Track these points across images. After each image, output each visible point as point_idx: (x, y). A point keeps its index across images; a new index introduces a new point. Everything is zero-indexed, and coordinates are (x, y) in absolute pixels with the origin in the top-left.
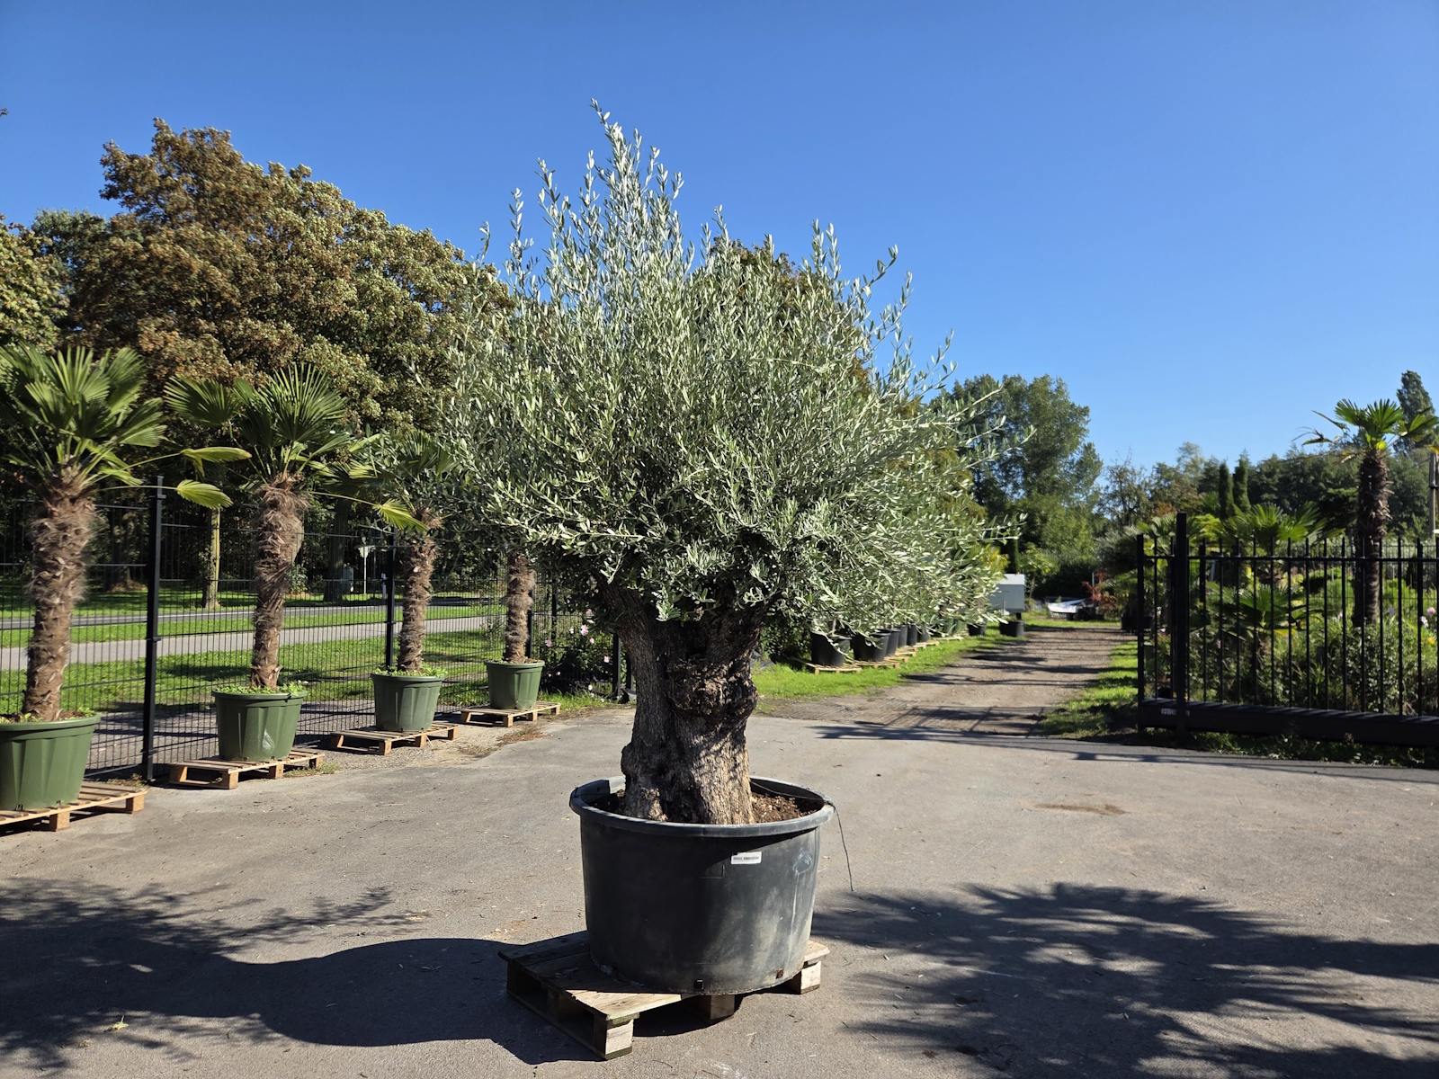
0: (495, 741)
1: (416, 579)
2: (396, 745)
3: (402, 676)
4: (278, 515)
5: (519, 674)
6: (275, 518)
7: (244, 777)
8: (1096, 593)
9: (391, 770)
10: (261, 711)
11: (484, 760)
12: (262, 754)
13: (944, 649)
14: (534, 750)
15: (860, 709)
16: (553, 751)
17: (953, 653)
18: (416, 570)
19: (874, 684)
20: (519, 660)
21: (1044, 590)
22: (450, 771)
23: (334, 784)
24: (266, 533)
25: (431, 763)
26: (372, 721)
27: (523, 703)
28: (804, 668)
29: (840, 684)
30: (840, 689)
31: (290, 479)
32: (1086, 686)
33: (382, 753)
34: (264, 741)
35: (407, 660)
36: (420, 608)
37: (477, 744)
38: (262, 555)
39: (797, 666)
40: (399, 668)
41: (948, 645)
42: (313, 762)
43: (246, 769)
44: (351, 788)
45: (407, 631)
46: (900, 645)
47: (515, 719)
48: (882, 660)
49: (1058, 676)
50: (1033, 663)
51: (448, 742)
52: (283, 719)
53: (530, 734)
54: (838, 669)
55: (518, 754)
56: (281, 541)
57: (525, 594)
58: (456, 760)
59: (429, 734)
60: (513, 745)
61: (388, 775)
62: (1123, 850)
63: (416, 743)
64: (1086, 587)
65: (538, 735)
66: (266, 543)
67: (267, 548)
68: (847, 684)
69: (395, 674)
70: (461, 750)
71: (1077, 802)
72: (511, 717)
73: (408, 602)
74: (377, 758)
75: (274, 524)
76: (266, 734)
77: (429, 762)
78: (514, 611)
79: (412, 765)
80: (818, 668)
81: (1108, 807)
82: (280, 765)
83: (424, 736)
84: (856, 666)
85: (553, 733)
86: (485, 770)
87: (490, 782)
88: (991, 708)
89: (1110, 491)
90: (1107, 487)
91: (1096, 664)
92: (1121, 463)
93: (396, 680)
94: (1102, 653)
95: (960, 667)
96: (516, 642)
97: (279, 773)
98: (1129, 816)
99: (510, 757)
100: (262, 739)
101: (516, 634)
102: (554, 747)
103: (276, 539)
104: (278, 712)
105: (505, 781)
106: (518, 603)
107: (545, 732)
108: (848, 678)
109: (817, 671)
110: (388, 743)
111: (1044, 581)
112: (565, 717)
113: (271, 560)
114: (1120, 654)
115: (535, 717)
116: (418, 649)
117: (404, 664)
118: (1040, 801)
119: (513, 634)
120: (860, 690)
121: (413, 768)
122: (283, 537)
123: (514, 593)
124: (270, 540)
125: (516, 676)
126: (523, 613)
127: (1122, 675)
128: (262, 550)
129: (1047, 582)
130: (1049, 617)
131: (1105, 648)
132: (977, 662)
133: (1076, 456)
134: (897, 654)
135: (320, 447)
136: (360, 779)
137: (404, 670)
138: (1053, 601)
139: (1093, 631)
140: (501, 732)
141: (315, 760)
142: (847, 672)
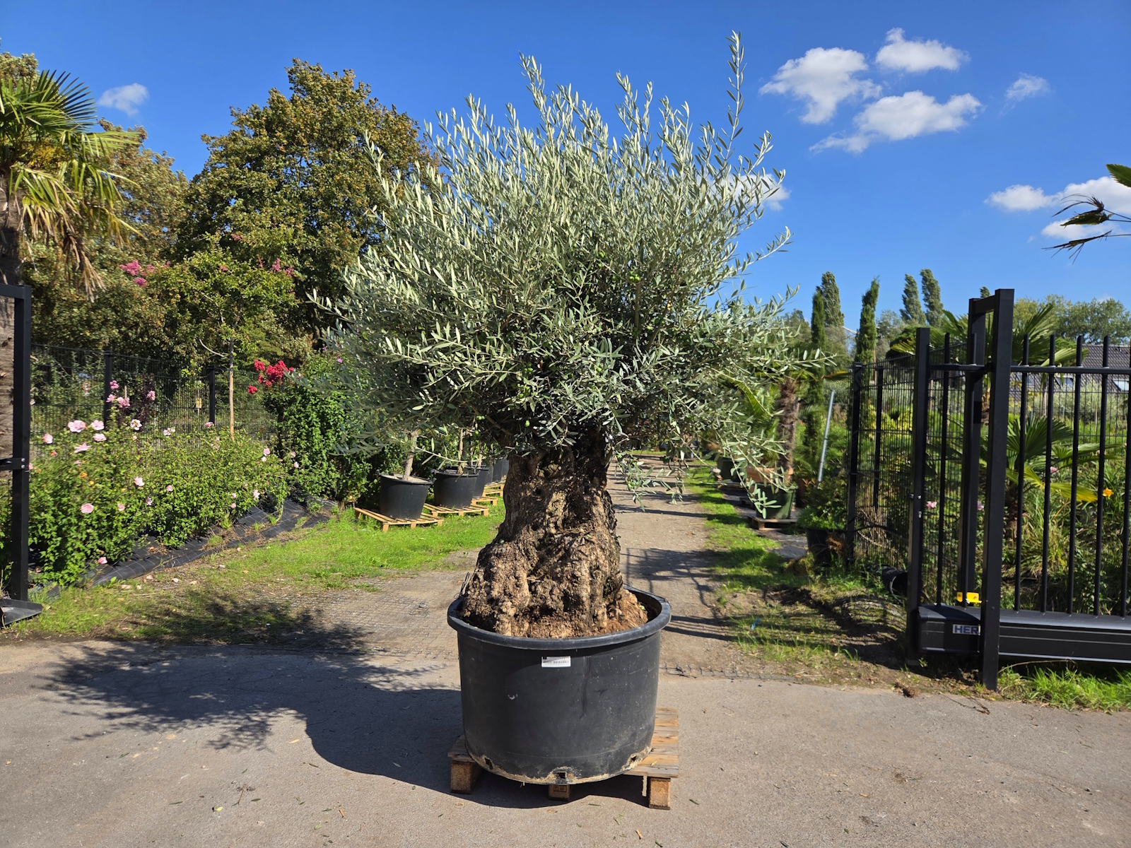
19: (461, 545)
28: (370, 523)
30: (413, 559)
48: (468, 504)
54: (414, 523)
68: (426, 548)
80: (388, 521)
108: (427, 537)
109: (386, 527)
120: (443, 558)
134: (484, 494)
142: (427, 525)
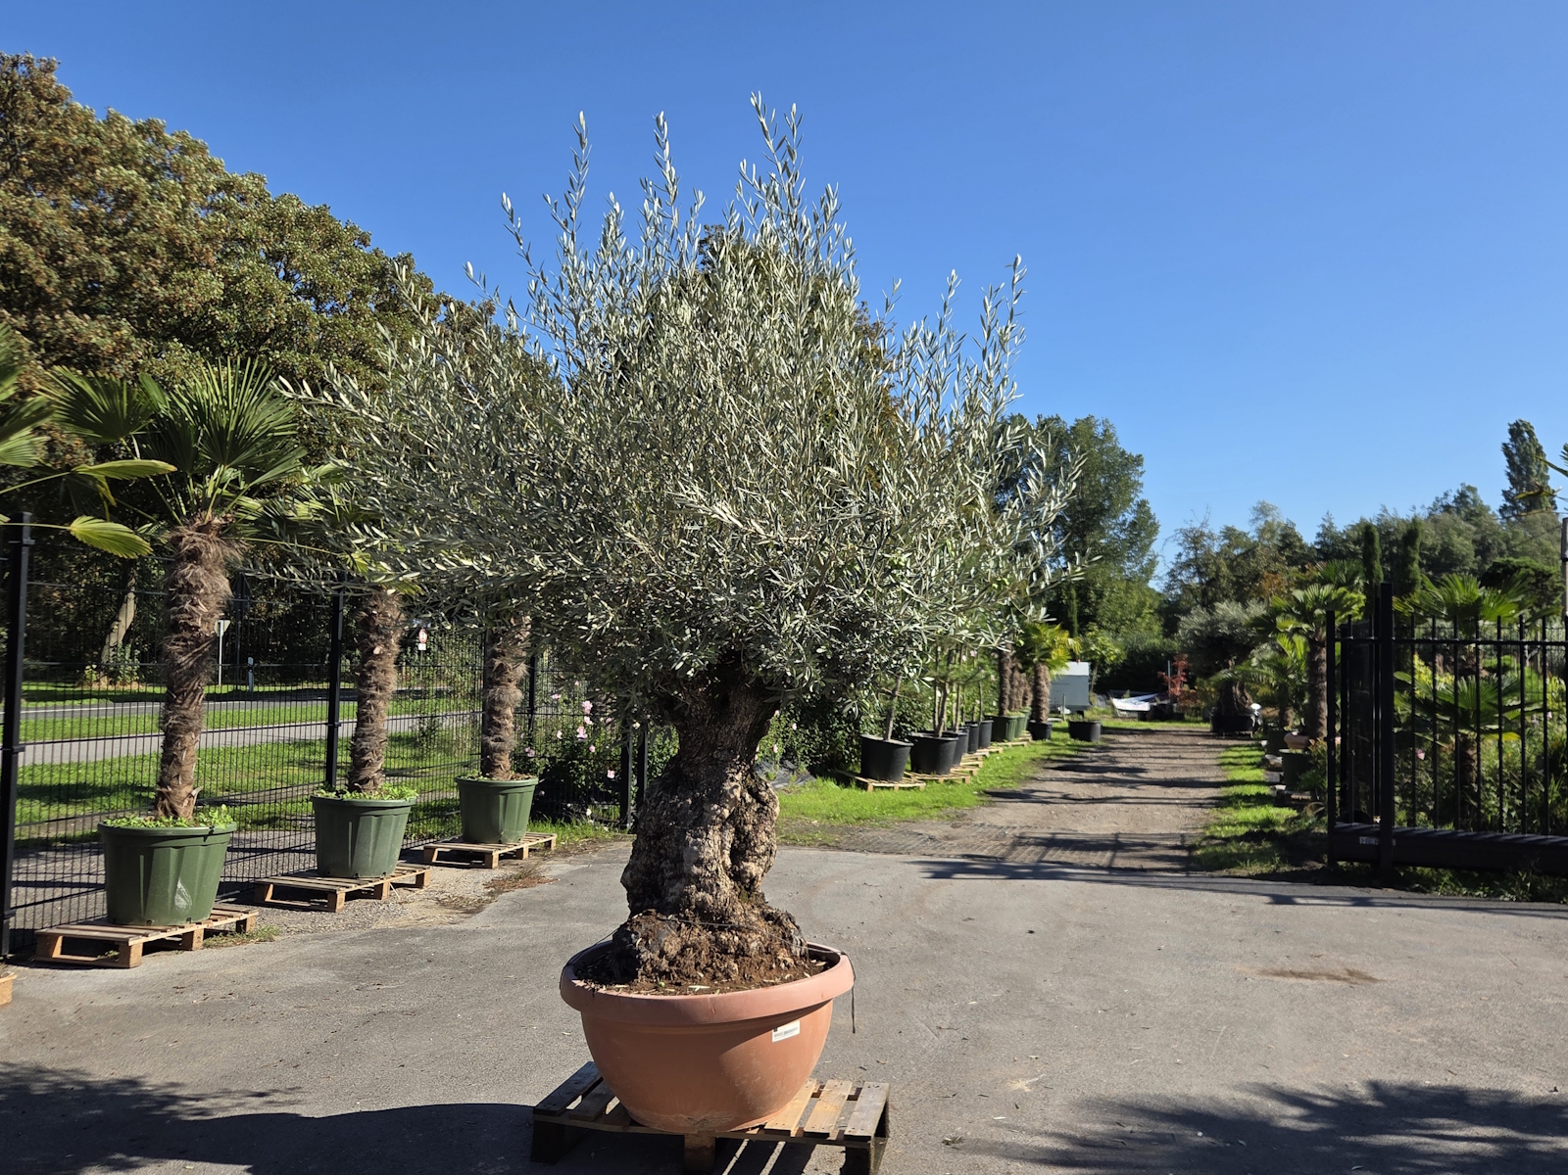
0: (482, 890)
1: (376, 663)
2: (350, 896)
3: (358, 799)
4: (200, 571)
5: (506, 795)
6: (194, 576)
7: (149, 948)
8: (1174, 686)
9: (355, 934)
10: (174, 852)
11: (479, 917)
12: (174, 916)
13: (1013, 758)
14: (544, 902)
15: (947, 838)
16: (572, 903)
17: (1027, 764)
18: (377, 651)
19: (950, 804)
20: (504, 775)
21: (1110, 682)
22: (439, 934)
23: (281, 957)
24: (182, 596)
25: (406, 923)
26: (311, 862)
27: (510, 835)
28: (853, 785)
29: (907, 805)
30: (910, 812)
31: (216, 521)
32: (1217, 806)
33: (332, 908)
34: (178, 897)
35: (362, 777)
36: (381, 704)
37: (460, 893)
38: (175, 627)
39: (844, 780)
40: (351, 789)
41: (1015, 753)
42: (241, 925)
43: (151, 938)
44: (310, 963)
45: (363, 736)
46: (963, 752)
47: (502, 857)
48: (946, 771)
49: (1172, 792)
50: (1133, 776)
51: (417, 890)
52: (204, 865)
53: (527, 878)
54: (897, 785)
55: (522, 908)
56: (203, 608)
57: (512, 685)
58: (438, 917)
59: (394, 880)
60: (511, 894)
61: (353, 942)
62: (1413, 1036)
63: (376, 893)
64: (1162, 679)
65: (540, 880)
66: (181, 611)
67: (183, 618)
68: (914, 804)
69: (348, 796)
70: (441, 903)
71: (1306, 966)
72: (496, 855)
73: (365, 696)
74: (326, 916)
75: (194, 584)
76: (179, 885)
77: (402, 922)
78: (497, 708)
79: (380, 926)
80: (872, 783)
81: (1351, 973)
82: (198, 930)
83: (386, 883)
84: (915, 780)
85: (559, 876)
86: (488, 933)
87: (504, 950)
88: (1117, 835)
89: (1183, 559)
90: (1180, 555)
91: (1211, 775)
92: (1197, 525)
93: (349, 805)
94: (1207, 762)
95: (1044, 780)
96: (501, 751)
97: (198, 942)
98: (1386, 985)
99: (513, 912)
100: (174, 894)
101: (500, 740)
102: (570, 896)
103: (196, 605)
104: (197, 853)
105: (525, 949)
106: (505, 698)
107: (548, 875)
108: (911, 796)
109: (870, 788)
110: (341, 895)
111: (1108, 671)
112: (564, 853)
113: (187, 635)
114: (1230, 764)
115: (526, 854)
116: (379, 761)
117: (356, 781)
118: (1260, 965)
119: (496, 740)
120: (934, 812)
121: (384, 931)
122: (206, 603)
123: (498, 684)
124: (187, 606)
125: (501, 798)
126: (509, 711)
127: (1253, 790)
128: (176, 621)
129: (1111, 672)
130: (1116, 716)
131: (1207, 756)
132: (1061, 774)
133: (1130, 517)
134: (961, 763)
135: (261, 474)
136: (314, 948)
137: (359, 791)
138: (1119, 697)
139: (1177, 734)
140: (484, 875)
141: (245, 921)
142: (909, 789)
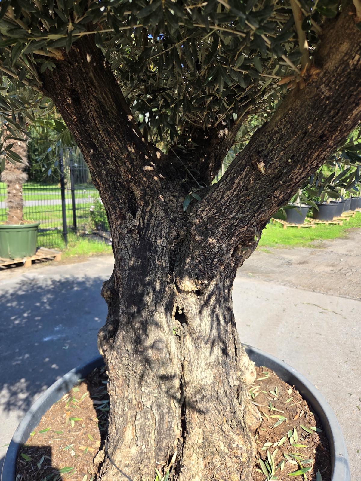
15: (299, 263)
19: (321, 237)
29: (296, 237)
30: (294, 241)
46: (345, 210)
48: (331, 219)
54: (300, 226)
68: (302, 237)
80: (286, 224)
84: (311, 223)
109: (285, 227)
120: (310, 242)
134: (342, 215)
142: (307, 227)
